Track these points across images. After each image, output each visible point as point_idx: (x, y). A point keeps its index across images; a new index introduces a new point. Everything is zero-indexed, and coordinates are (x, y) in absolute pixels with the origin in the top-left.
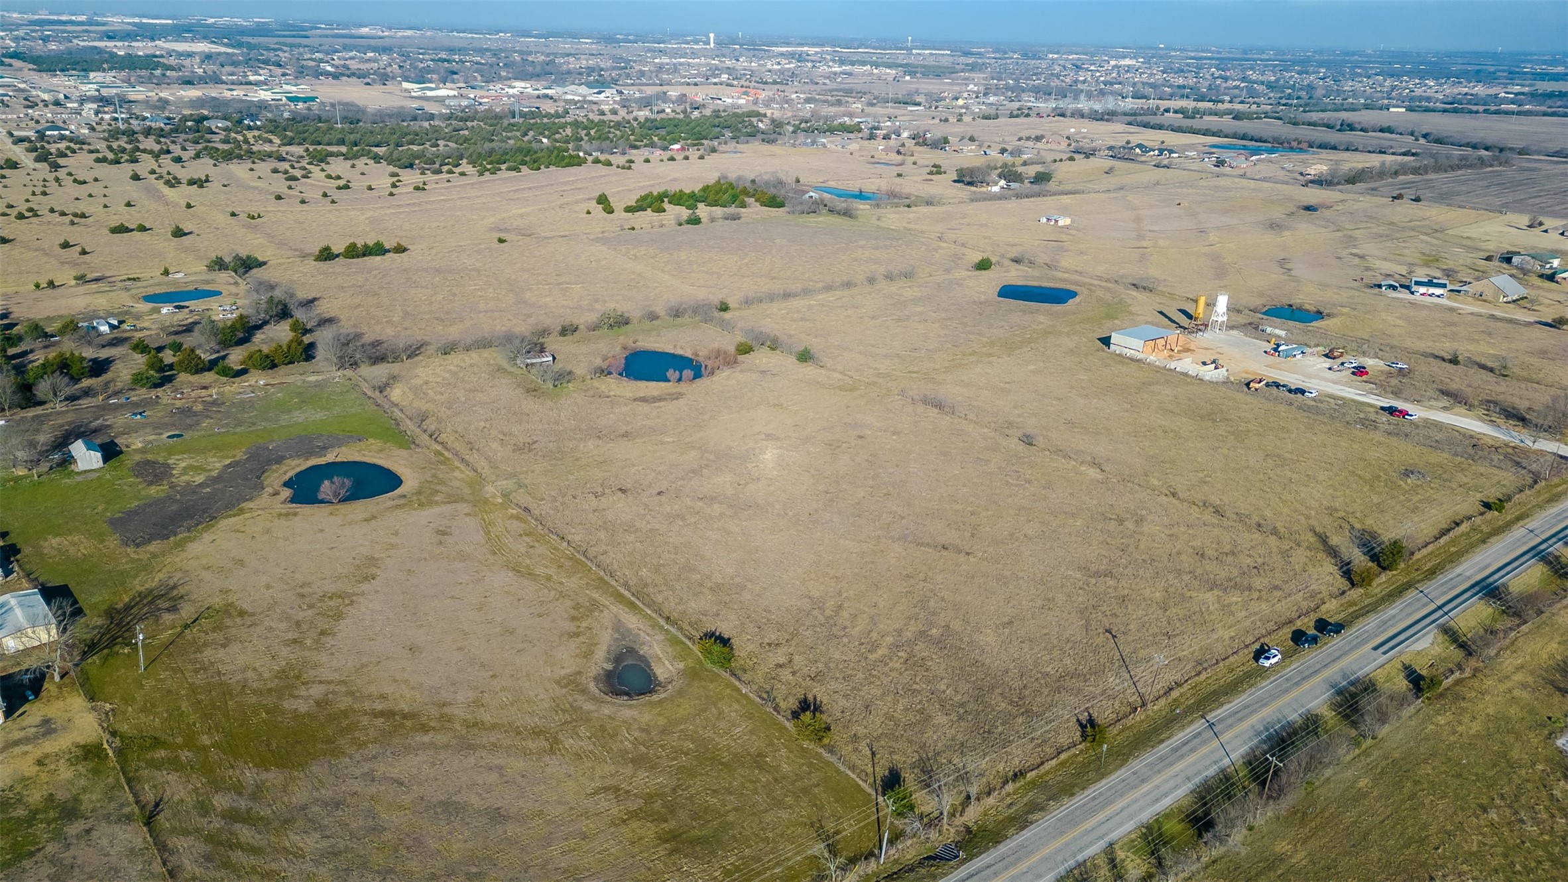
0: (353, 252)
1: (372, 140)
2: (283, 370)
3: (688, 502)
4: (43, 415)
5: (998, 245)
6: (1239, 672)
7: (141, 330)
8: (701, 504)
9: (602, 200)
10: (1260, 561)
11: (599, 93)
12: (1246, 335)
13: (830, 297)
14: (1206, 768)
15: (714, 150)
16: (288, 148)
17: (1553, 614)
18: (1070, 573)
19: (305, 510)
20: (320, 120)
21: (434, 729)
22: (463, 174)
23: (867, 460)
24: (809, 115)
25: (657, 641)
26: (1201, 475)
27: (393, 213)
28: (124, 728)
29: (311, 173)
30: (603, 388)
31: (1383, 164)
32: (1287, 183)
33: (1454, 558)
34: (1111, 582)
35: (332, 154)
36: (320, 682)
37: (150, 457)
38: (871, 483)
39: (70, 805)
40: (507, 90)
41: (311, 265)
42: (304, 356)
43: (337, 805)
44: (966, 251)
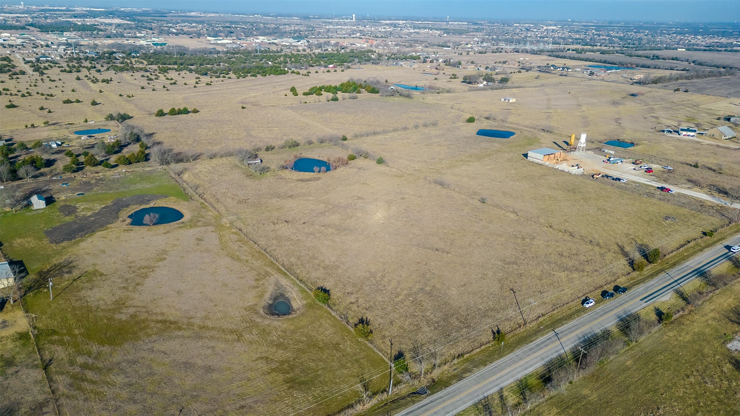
0: (173, 112)
1: (189, 62)
2: (134, 165)
3: (317, 227)
4: (21, 184)
5: (479, 111)
6: (573, 310)
7: (71, 146)
8: (323, 228)
9: (293, 90)
10: (590, 258)
11: (298, 42)
12: (595, 153)
13: (395, 134)
14: (552, 354)
15: (349, 68)
16: (150, 66)
17: (732, 285)
18: (496, 262)
19: (137, 228)
20: (167, 53)
21: (184, 329)
22: (230, 78)
23: (404, 209)
24: (396, 52)
25: (295, 291)
26: (565, 218)
27: (196, 95)
28: (40, 325)
29: (159, 77)
30: (283, 175)
31: (671, 74)
32: (623, 83)
33: (685, 258)
34: (516, 267)
35: (170, 69)
36: (134, 307)
37: (68, 203)
38: (405, 219)
39: (10, 360)
40: (255, 40)
41: (154, 118)
42: (144, 159)
43: (134, 363)
44: (463, 113)
